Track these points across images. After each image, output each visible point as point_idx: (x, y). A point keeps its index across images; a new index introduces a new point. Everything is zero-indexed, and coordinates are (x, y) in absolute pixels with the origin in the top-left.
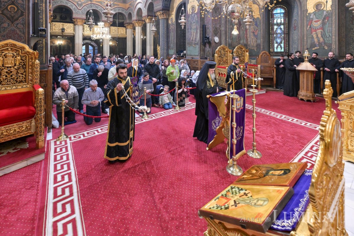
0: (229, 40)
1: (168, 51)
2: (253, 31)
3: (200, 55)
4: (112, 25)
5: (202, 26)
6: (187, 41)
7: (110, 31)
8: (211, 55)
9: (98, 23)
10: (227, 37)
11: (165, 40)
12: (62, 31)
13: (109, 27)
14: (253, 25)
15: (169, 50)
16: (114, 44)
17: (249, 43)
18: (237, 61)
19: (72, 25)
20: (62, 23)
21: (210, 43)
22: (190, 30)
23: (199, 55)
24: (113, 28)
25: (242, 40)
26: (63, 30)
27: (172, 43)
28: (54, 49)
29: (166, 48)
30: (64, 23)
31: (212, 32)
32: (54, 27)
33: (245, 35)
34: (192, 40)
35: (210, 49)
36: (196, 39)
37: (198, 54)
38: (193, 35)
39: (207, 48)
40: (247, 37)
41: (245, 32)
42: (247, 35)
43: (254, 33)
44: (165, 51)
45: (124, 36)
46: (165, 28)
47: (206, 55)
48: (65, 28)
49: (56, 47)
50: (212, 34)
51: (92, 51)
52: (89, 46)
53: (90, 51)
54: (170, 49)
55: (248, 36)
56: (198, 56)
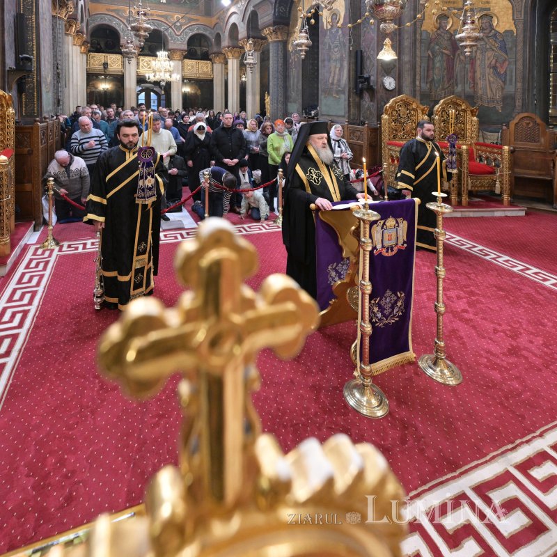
0: (423, 85)
1: (286, 105)
2: (493, 62)
3: (349, 117)
4: (186, 57)
5: (353, 54)
6: (321, 86)
7: (183, 66)
8: (376, 116)
9: (158, 53)
10: (418, 77)
11: (281, 83)
12: (104, 67)
13: (182, 61)
14: (493, 50)
15: (289, 104)
16: (193, 92)
17: (480, 92)
18: (429, 130)
19: (119, 57)
20: (104, 54)
21: (371, 90)
22: (326, 63)
23: (347, 115)
24: (187, 62)
25: (460, 86)
26: (105, 65)
27: (293, 89)
28: (96, 97)
29: (281, 99)
30: (107, 55)
31: (377, 66)
32: (92, 61)
33: (470, 74)
34: (332, 84)
35: (372, 103)
36: (339, 81)
37: (343, 114)
38: (335, 73)
39: (366, 101)
40: (474, 79)
41: (468, 66)
42: (474, 72)
43: (495, 68)
44: (280, 106)
45: (209, 77)
46: (281, 61)
47: (363, 117)
48: (109, 62)
49: (99, 93)
50: (378, 70)
51: (156, 102)
52: (152, 93)
53: (152, 101)
54: (290, 102)
55: (478, 75)
56: (344, 116)
